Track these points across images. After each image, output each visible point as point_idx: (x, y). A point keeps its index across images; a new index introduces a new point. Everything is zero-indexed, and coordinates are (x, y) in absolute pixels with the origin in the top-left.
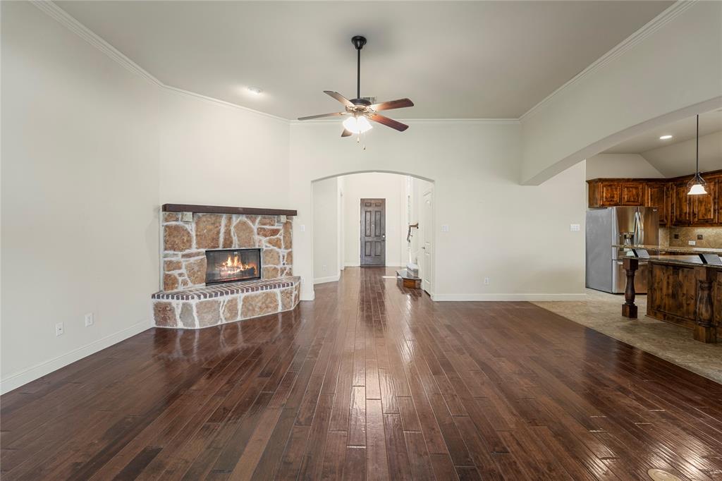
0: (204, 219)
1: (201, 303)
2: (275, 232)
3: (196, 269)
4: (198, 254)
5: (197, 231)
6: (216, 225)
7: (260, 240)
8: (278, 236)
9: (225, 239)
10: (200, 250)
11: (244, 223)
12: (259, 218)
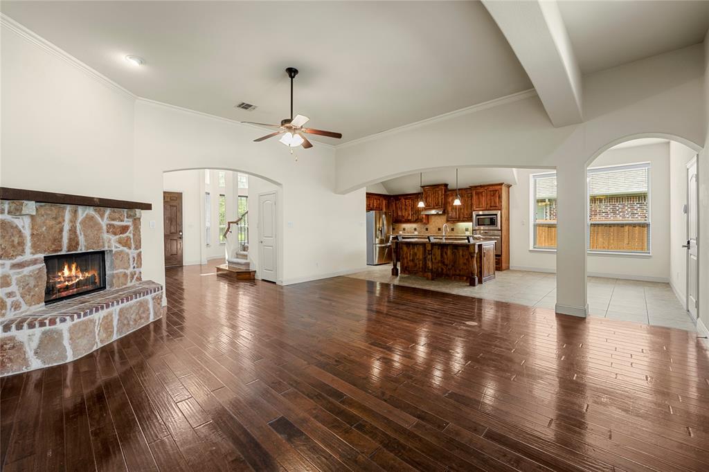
1: (75, 325)
2: (125, 229)
3: (32, 283)
4: (35, 262)
5: (31, 229)
6: (59, 219)
7: (110, 240)
8: (127, 234)
9: (70, 240)
10: (36, 256)
11: (92, 218)
12: (108, 211)
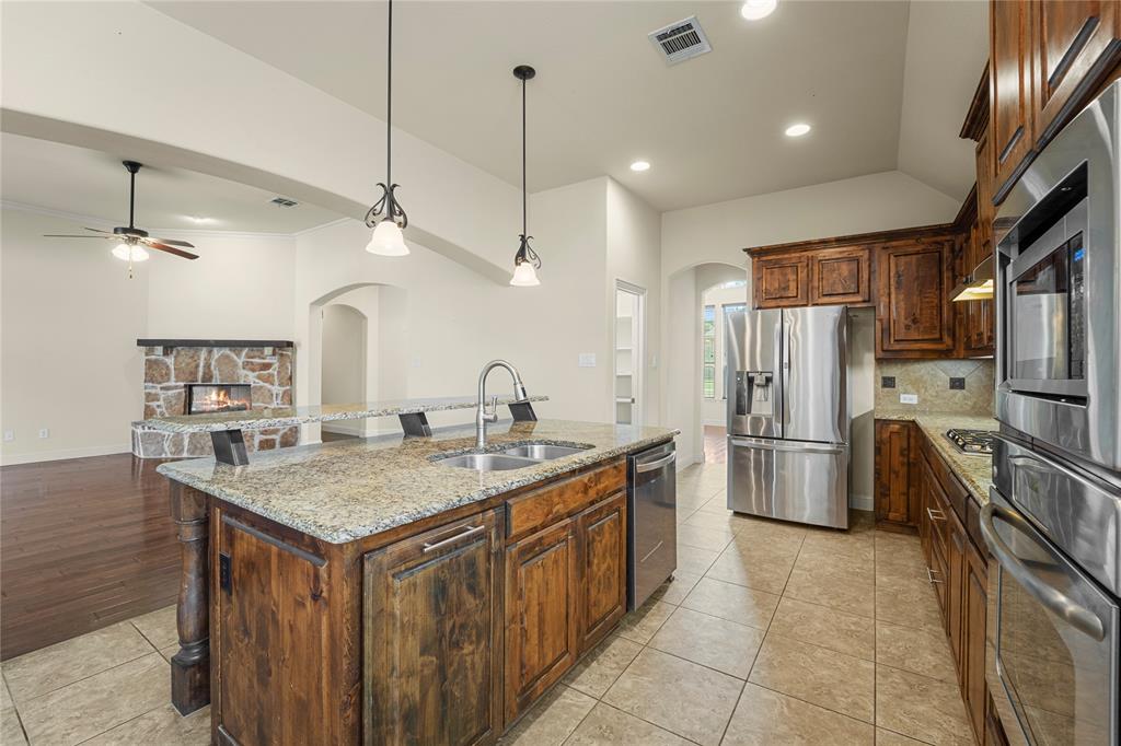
0: (183, 353)
1: (145, 434)
2: (267, 366)
3: (174, 402)
4: (176, 387)
5: (175, 364)
6: (195, 358)
7: (247, 375)
8: (270, 371)
9: (204, 373)
10: (178, 384)
11: (228, 357)
12: (246, 351)
